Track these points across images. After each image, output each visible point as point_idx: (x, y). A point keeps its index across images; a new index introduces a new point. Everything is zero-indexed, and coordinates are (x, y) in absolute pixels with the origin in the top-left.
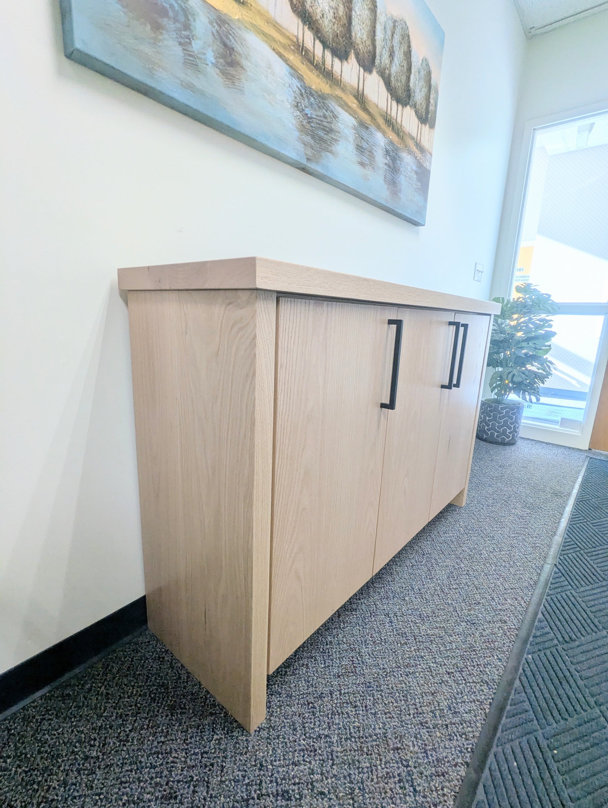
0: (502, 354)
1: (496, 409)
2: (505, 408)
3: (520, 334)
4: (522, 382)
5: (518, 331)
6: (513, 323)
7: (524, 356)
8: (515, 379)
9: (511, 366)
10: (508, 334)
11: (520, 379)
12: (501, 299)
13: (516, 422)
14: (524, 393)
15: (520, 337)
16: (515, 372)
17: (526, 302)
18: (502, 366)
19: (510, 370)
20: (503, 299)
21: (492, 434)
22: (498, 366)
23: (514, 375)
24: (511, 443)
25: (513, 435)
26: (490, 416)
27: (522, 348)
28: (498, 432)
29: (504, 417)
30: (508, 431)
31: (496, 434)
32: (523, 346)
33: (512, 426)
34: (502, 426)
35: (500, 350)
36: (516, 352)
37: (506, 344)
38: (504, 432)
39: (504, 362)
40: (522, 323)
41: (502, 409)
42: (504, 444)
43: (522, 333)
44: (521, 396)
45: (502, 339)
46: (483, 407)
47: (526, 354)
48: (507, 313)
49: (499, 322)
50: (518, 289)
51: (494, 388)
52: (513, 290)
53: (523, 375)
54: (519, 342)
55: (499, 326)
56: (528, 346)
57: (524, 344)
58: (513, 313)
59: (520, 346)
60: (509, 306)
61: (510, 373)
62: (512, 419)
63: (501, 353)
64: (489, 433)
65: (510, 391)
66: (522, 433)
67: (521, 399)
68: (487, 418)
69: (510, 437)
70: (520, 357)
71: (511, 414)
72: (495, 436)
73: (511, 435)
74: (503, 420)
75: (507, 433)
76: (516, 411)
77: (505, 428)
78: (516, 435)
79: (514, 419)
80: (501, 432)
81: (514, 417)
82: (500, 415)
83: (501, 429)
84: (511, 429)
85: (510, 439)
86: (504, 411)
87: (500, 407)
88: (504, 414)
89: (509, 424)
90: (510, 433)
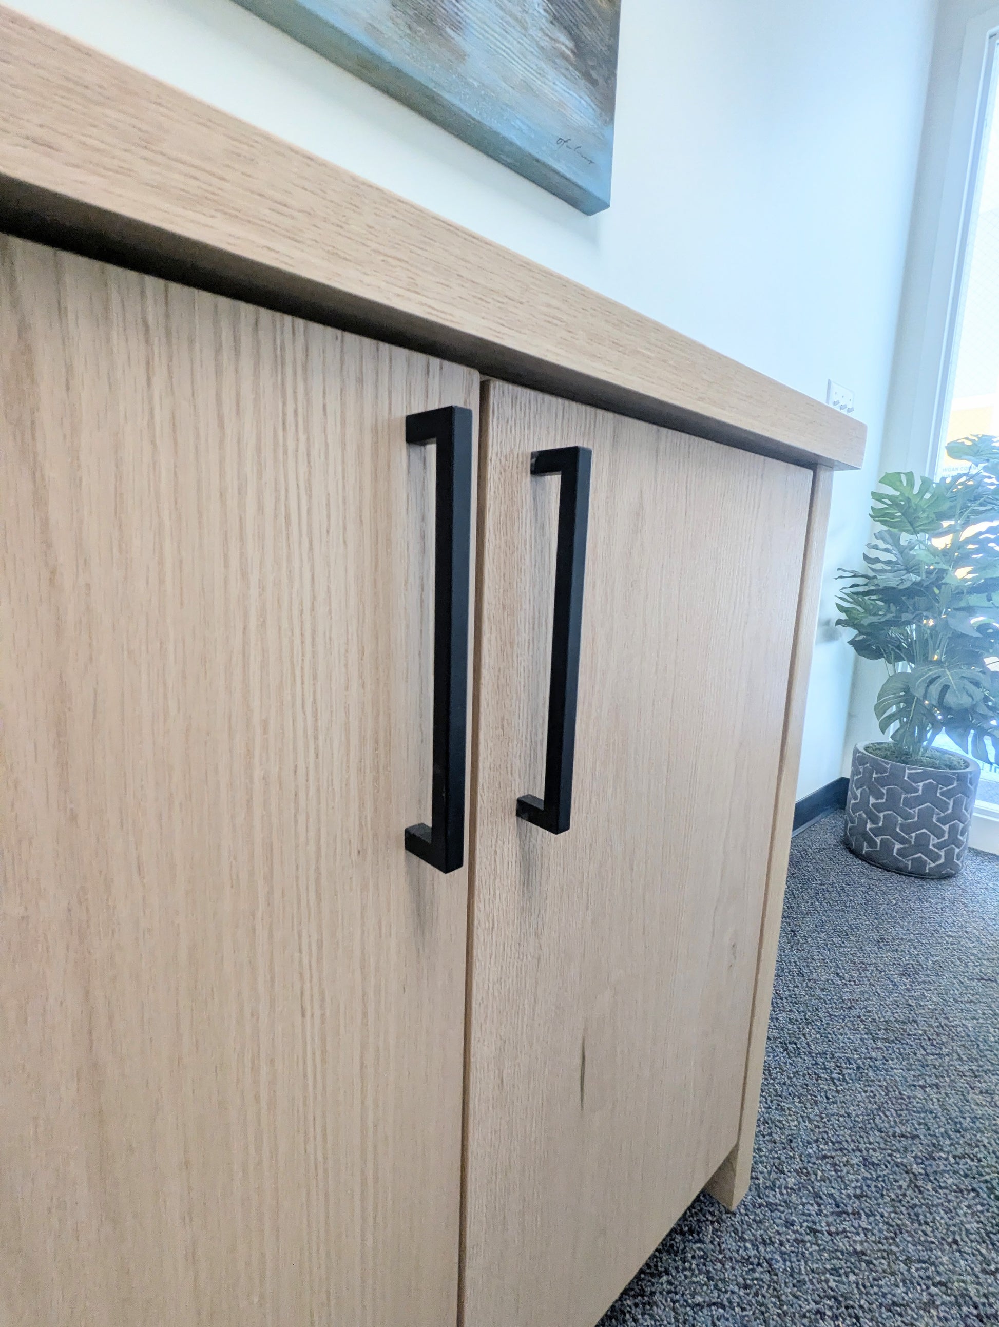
0: (914, 626)
1: (895, 777)
2: (921, 777)
3: (962, 573)
4: (974, 707)
5: (958, 563)
6: (941, 543)
7: (978, 635)
8: (950, 699)
9: (939, 662)
10: (929, 573)
11: (966, 701)
12: (903, 478)
13: (957, 815)
14: (978, 738)
15: (964, 580)
16: (949, 677)
17: (979, 484)
18: (911, 659)
19: (935, 671)
20: (910, 476)
21: (886, 845)
22: (899, 658)
23: (946, 688)
24: (944, 875)
25: (949, 854)
26: (879, 796)
27: (970, 610)
28: (903, 841)
29: (919, 801)
30: (934, 840)
31: (898, 846)
32: (971, 604)
33: (946, 828)
34: (916, 827)
35: (905, 617)
36: (951, 621)
37: (921, 601)
38: (921, 845)
39: (917, 648)
40: (968, 541)
41: (914, 778)
42: (919, 874)
43: (969, 569)
44: (970, 748)
45: (907, 584)
46: (861, 769)
47: (982, 628)
48: (920, 514)
49: (903, 542)
50: (956, 451)
51: (891, 718)
52: (943, 453)
53: (972, 688)
54: (959, 593)
55: (901, 553)
56: (989, 604)
57: (975, 600)
58: (942, 516)
59: (962, 604)
60: (927, 496)
61: (932, 681)
62: (943, 807)
63: (909, 623)
64: (878, 840)
65: (936, 730)
66: (975, 838)
67: (970, 756)
68: (872, 800)
69: (939, 857)
70: (962, 636)
71: (942, 794)
72: (895, 850)
73: (942, 853)
74: (917, 810)
75: (931, 847)
76: (955, 785)
77: (924, 830)
78: (957, 850)
79: (951, 807)
80: (913, 841)
81: (951, 802)
82: (909, 796)
83: (913, 835)
84: (943, 836)
85: (938, 863)
86: (921, 784)
87: (907, 771)
88: (920, 792)
89: (934, 820)
90: (940, 846)
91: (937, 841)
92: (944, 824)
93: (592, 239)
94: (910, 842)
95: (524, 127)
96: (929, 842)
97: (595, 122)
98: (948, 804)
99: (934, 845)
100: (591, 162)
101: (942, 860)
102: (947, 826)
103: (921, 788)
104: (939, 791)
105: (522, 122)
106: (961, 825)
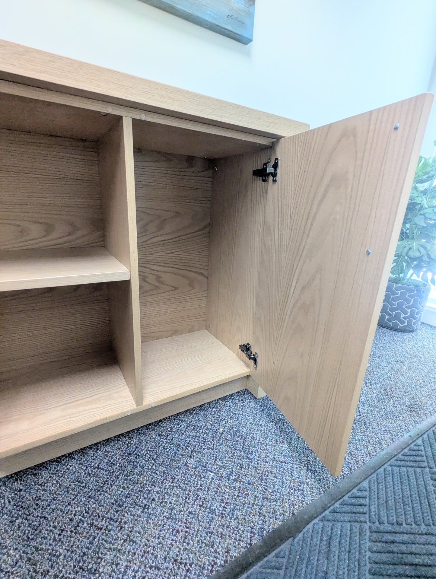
1: (390, 288)
2: (400, 288)
13: (415, 306)
23: (410, 249)
24: (407, 330)
25: (410, 322)
28: (389, 315)
29: (398, 298)
30: (403, 315)
31: (387, 317)
33: (409, 311)
34: (395, 309)
38: (397, 317)
41: (397, 289)
62: (408, 301)
66: (424, 317)
69: (404, 323)
71: (408, 296)
72: (386, 319)
73: (406, 321)
74: (397, 302)
75: (401, 318)
76: (415, 292)
77: (399, 311)
78: (414, 321)
79: (412, 302)
80: (394, 315)
81: (413, 300)
82: (394, 296)
83: (394, 313)
84: (407, 314)
85: (404, 325)
86: (400, 292)
87: (395, 286)
88: (399, 295)
89: (404, 307)
90: (404, 318)
91: (404, 316)
92: (408, 309)
93: (248, 54)
94: (393, 316)
95: (211, 13)
96: (401, 316)
97: (245, 6)
98: (411, 300)
99: (403, 318)
100: (243, 23)
101: (406, 324)
102: (410, 310)
103: (399, 293)
104: (407, 295)
105: (211, 11)
106: (417, 310)
